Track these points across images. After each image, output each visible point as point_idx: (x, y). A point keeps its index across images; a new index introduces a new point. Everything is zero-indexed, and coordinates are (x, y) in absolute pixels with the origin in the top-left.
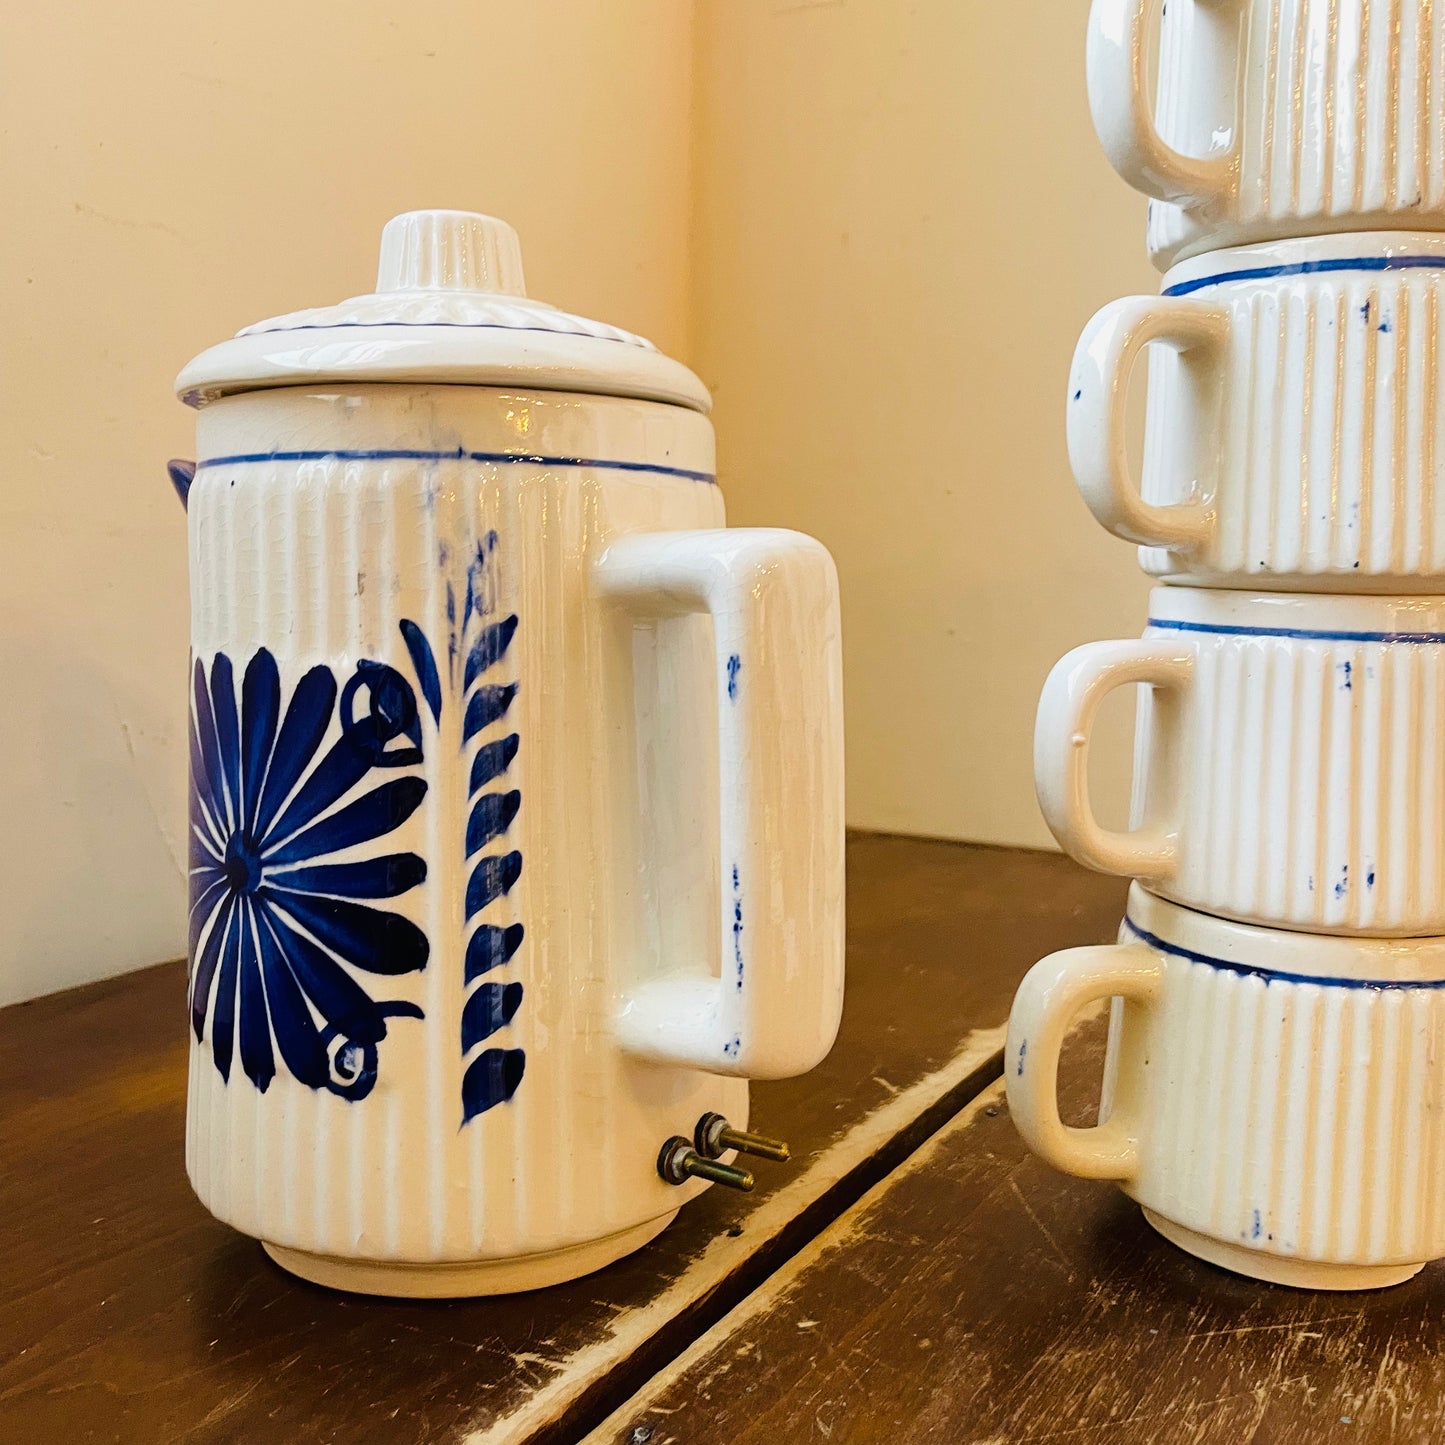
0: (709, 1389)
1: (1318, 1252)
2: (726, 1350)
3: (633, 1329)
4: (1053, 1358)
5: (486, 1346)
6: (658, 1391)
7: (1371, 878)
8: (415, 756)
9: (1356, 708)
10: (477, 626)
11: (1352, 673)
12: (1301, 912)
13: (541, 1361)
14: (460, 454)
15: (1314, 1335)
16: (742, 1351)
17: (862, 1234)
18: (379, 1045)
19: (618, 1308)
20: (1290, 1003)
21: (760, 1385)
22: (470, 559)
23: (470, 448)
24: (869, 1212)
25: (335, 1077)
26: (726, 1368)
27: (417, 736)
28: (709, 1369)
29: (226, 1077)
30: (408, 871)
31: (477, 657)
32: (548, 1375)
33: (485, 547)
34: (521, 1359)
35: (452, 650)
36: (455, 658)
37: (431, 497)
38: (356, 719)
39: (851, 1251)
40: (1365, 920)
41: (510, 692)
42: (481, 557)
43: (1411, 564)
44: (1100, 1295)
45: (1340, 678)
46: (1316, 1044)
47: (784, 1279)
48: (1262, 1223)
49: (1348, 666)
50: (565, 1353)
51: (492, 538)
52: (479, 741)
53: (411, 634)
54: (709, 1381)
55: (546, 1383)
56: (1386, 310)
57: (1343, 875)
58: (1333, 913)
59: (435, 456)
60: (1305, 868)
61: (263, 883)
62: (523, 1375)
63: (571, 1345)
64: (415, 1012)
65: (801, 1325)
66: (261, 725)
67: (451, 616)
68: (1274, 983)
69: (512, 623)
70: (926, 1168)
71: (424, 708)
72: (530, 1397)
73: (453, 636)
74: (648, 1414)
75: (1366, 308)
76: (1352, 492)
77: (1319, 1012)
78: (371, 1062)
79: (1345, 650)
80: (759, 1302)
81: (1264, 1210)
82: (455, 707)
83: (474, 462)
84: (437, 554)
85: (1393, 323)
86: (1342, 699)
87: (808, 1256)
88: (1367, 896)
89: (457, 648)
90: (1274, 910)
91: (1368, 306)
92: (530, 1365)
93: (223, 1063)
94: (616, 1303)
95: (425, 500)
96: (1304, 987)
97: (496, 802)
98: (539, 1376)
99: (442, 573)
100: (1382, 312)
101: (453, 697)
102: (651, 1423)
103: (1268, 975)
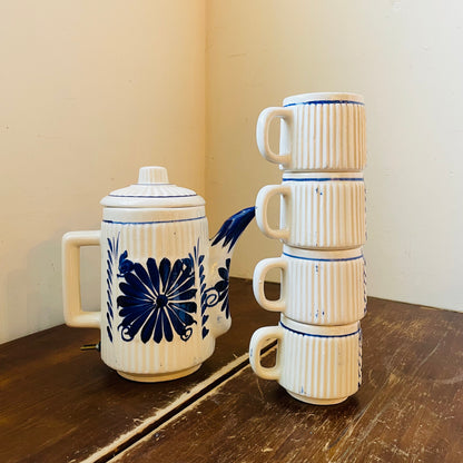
0: (174, 426)
1: (315, 396)
2: (180, 418)
3: (161, 413)
5: (129, 417)
7: (323, 313)
9: (319, 276)
11: (318, 268)
12: (309, 321)
13: (139, 420)
15: (313, 415)
16: (183, 418)
17: (217, 392)
20: (308, 340)
24: (221, 387)
26: (179, 422)
28: (175, 422)
32: (140, 423)
34: (135, 420)
39: (214, 396)
40: (322, 323)
43: (328, 245)
44: (268, 406)
45: (315, 269)
47: (197, 402)
48: (303, 389)
49: (317, 266)
50: (145, 419)
54: (174, 424)
55: (139, 425)
56: (321, 190)
57: (317, 313)
58: (316, 321)
60: (310, 311)
62: (135, 423)
63: (146, 417)
65: (198, 413)
68: (305, 336)
70: (238, 377)
72: (135, 428)
74: (160, 431)
75: (317, 190)
76: (315, 230)
77: (314, 341)
79: (316, 263)
80: (190, 408)
85: (323, 193)
86: (316, 274)
87: (204, 397)
88: (323, 317)
90: (304, 320)
92: (137, 421)
94: (158, 408)
96: (311, 337)
98: (138, 423)
102: (160, 433)
103: (304, 334)
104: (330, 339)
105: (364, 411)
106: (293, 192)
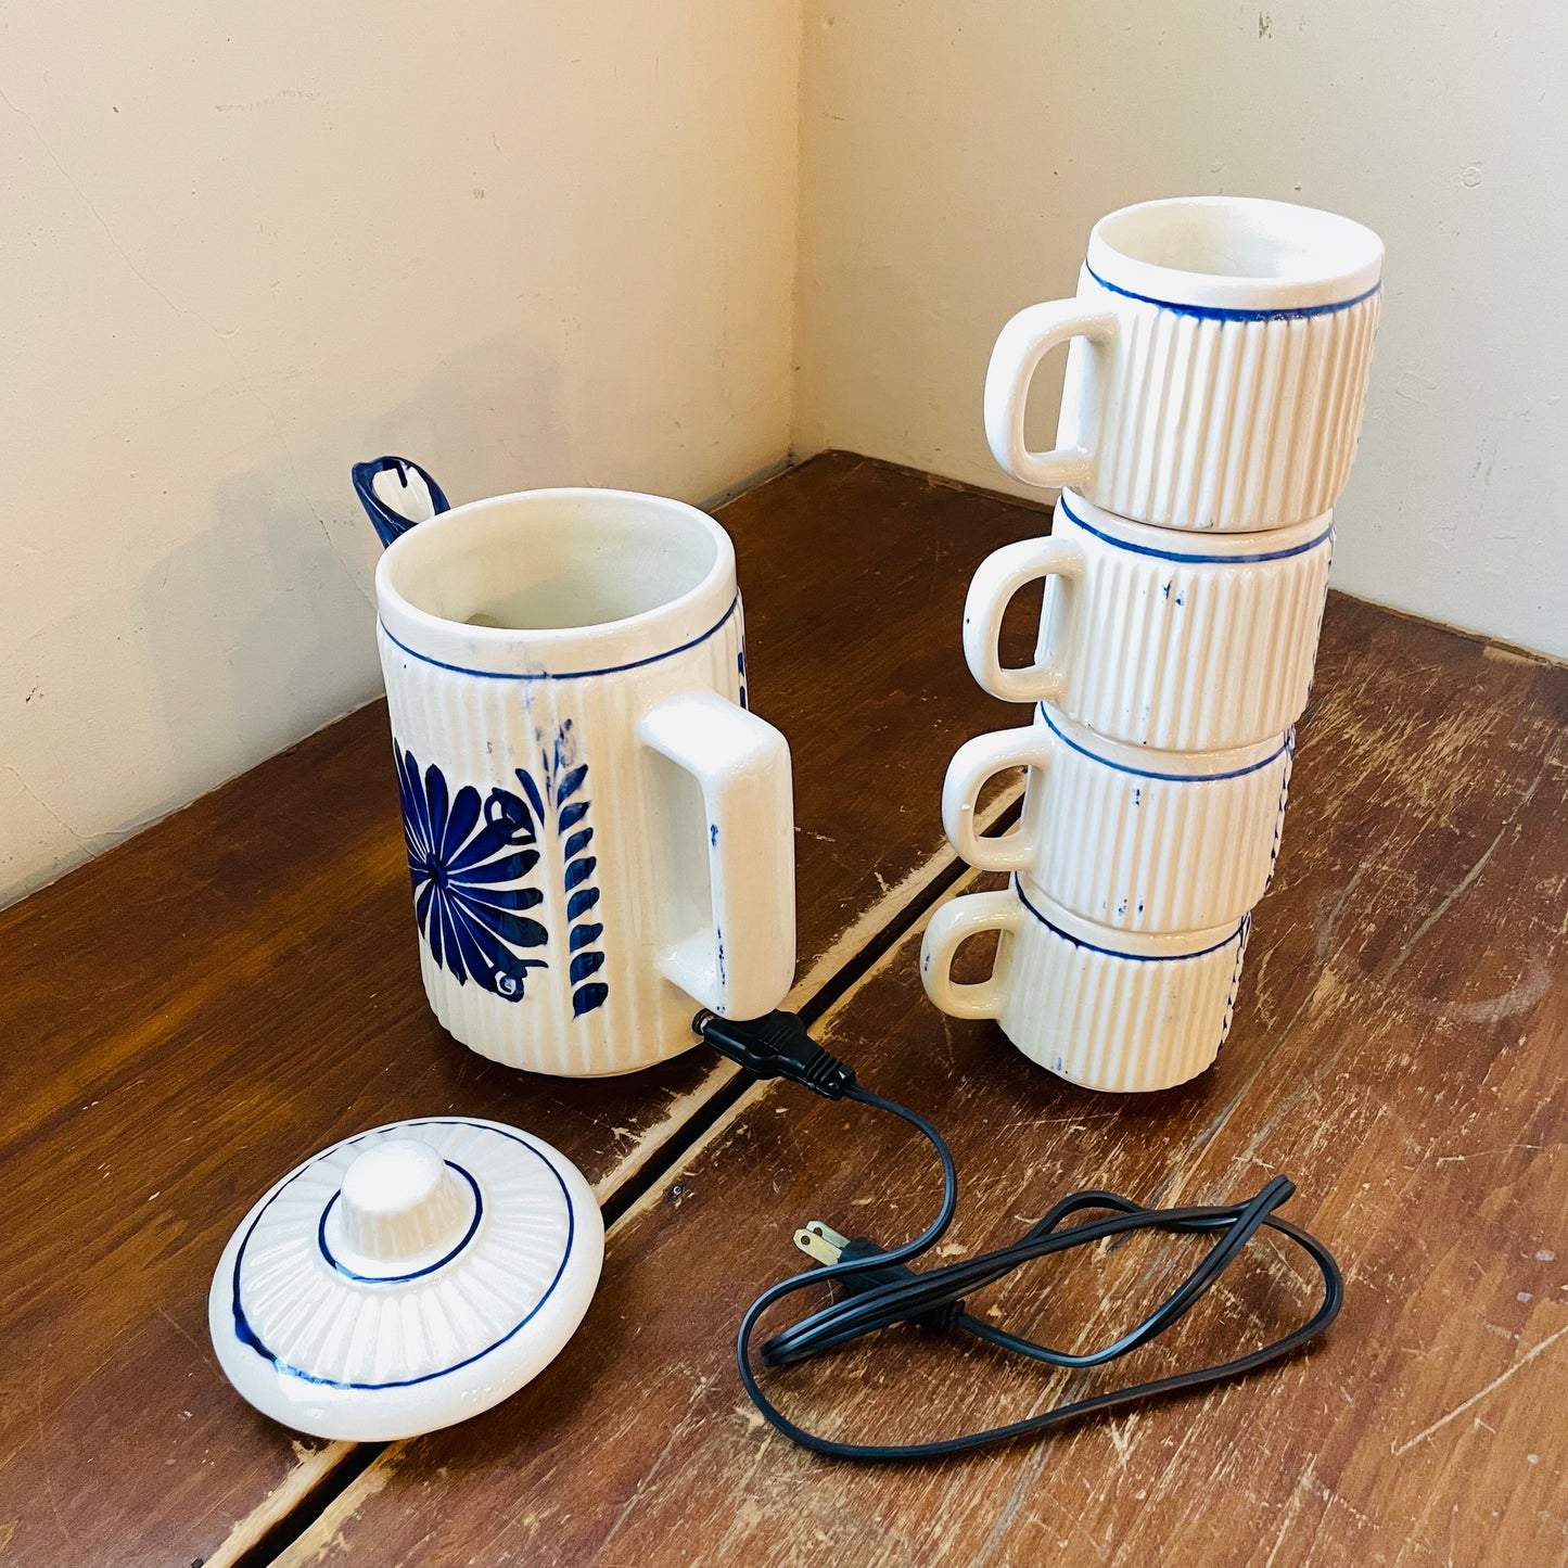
0: (718, 1159)
2: (731, 1130)
3: (682, 1110)
4: (919, 1140)
5: (601, 1121)
6: (689, 1161)
7: (1141, 908)
8: (531, 839)
9: (1141, 817)
10: (562, 773)
11: (1140, 797)
12: (1098, 913)
13: (629, 1134)
14: (545, 676)
15: (1081, 1128)
16: (740, 1131)
17: (830, 1035)
18: (523, 979)
19: (675, 1095)
20: (1088, 962)
21: (747, 1156)
22: (556, 736)
23: (551, 672)
24: (839, 1014)
25: (500, 989)
26: (729, 1143)
27: (531, 829)
28: (720, 1144)
29: (441, 967)
30: (533, 897)
31: (564, 790)
32: (632, 1145)
33: (564, 730)
34: (618, 1131)
35: (548, 786)
36: (551, 789)
37: (528, 703)
38: (494, 818)
40: (1135, 926)
41: (586, 806)
42: (562, 735)
43: (1181, 746)
44: (964, 1090)
45: (1133, 798)
46: (1101, 984)
48: (1063, 1064)
49: (1138, 791)
50: (642, 1129)
51: (569, 722)
52: (568, 833)
53: (524, 777)
54: (718, 1153)
55: (630, 1152)
56: (1182, 590)
57: (1124, 904)
58: (1117, 919)
59: (529, 677)
60: (1102, 896)
61: (449, 886)
62: (618, 1145)
64: (543, 964)
65: (778, 1111)
66: (439, 806)
67: (546, 768)
68: (1080, 947)
69: (584, 769)
70: (886, 972)
71: (534, 815)
72: (620, 1162)
73: (548, 778)
74: (683, 1176)
75: (1168, 589)
76: (1146, 700)
77: (1104, 969)
78: (520, 986)
79: (1139, 782)
81: (1064, 1058)
82: (553, 815)
83: (554, 680)
84: (535, 735)
85: (1184, 600)
86: (1133, 810)
88: (1137, 919)
89: (551, 783)
90: (1083, 912)
91: (1169, 587)
92: (623, 1137)
93: (438, 957)
94: (674, 1091)
95: (525, 704)
96: (1098, 954)
97: (581, 863)
98: (627, 1145)
99: (539, 745)
100: (1179, 591)
101: (551, 810)
102: (682, 1182)
103: (1078, 943)
104: (1151, 965)
105: (1222, 1121)
106: (1092, 574)
